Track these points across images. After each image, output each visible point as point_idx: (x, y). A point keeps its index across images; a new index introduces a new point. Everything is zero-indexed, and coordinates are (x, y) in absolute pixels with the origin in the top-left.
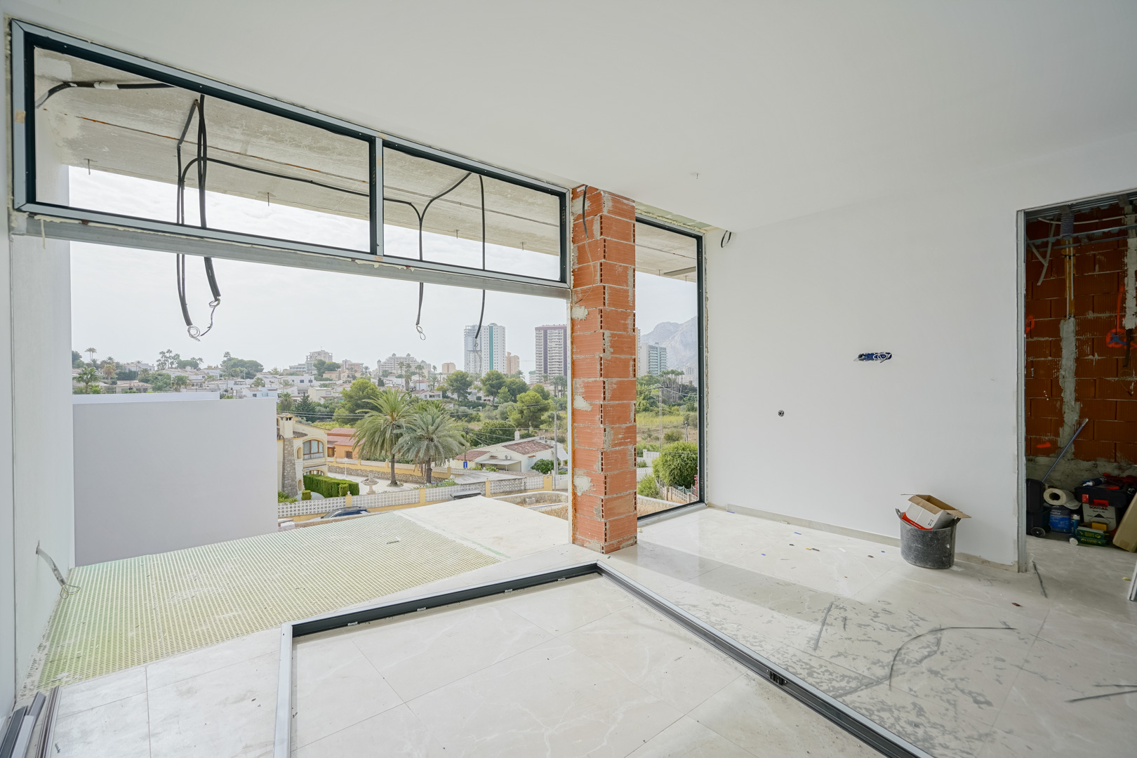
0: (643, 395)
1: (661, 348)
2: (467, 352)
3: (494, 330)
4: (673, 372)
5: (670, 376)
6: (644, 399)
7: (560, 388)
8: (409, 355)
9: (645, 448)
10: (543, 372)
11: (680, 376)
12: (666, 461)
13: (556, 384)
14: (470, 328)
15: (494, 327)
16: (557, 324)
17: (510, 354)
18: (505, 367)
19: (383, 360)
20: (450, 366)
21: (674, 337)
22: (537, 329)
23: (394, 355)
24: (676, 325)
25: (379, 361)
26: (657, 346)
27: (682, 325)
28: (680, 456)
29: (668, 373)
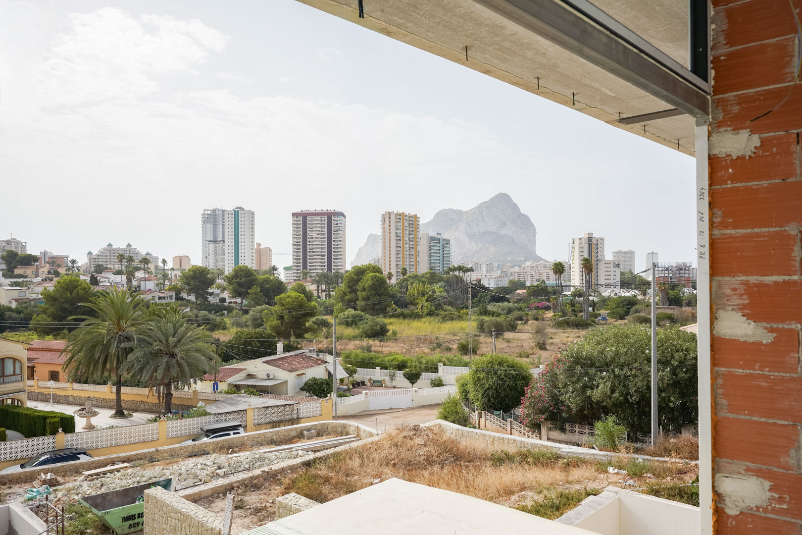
0: (426, 296)
1: (444, 240)
2: (206, 242)
3: (240, 216)
4: (460, 268)
5: (457, 273)
6: (427, 301)
7: (324, 287)
8: (129, 245)
9: (440, 361)
10: (301, 268)
11: (469, 273)
12: (479, 379)
13: (319, 283)
14: (209, 212)
15: (240, 212)
16: (319, 209)
17: (260, 245)
18: (254, 262)
19: (95, 252)
20: (183, 259)
21: (458, 226)
22: (294, 215)
23: (110, 245)
24: (460, 213)
25: (90, 253)
26: (439, 237)
27: (466, 212)
28: (496, 373)
29: (454, 269)
